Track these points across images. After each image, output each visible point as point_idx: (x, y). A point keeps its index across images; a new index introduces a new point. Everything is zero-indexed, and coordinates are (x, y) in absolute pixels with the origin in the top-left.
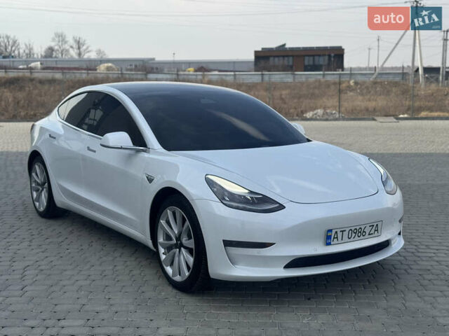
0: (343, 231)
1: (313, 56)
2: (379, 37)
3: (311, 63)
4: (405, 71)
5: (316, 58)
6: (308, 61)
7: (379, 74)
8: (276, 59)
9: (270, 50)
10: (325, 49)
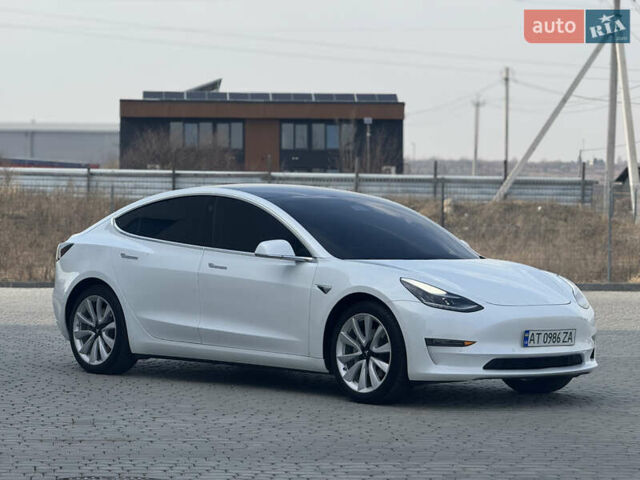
0: (539, 334)
1: (309, 122)
2: (507, 70)
3: (302, 144)
4: (588, 178)
5: (318, 128)
6: (291, 137)
7: (517, 183)
8: (192, 128)
9: (172, 99)
10: (344, 101)
